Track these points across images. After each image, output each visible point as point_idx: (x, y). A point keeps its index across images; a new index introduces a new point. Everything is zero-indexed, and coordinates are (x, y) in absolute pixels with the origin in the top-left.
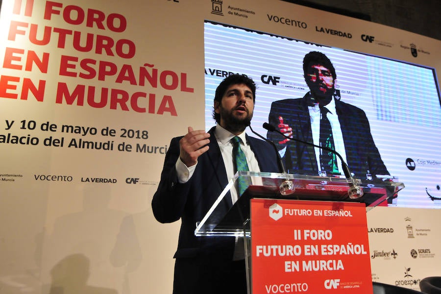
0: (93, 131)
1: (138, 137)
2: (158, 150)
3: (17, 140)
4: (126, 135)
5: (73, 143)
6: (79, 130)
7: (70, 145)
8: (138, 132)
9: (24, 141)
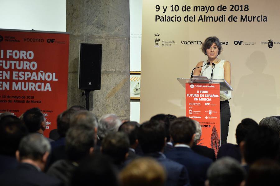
0: (212, 9)
1: (242, 10)
2: (255, 19)
3: (170, 19)
4: (233, 9)
5: (201, 19)
6: (203, 9)
7: (199, 20)
8: (242, 6)
9: (174, 19)
